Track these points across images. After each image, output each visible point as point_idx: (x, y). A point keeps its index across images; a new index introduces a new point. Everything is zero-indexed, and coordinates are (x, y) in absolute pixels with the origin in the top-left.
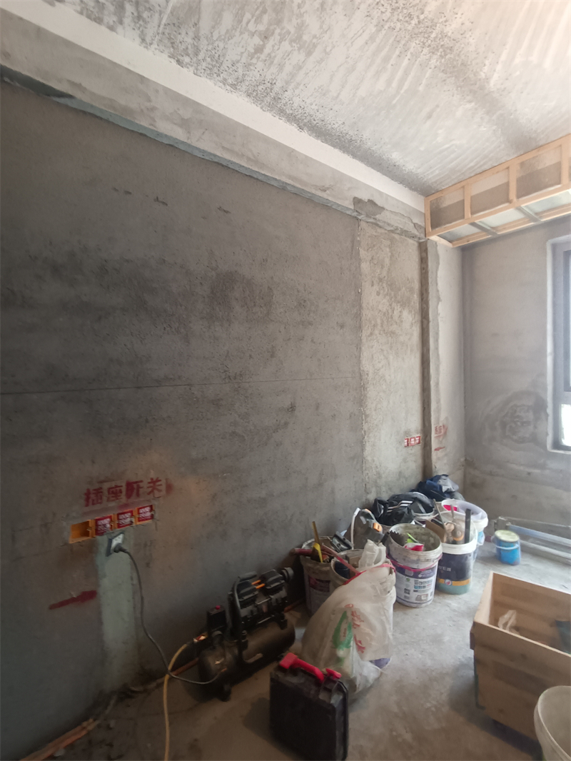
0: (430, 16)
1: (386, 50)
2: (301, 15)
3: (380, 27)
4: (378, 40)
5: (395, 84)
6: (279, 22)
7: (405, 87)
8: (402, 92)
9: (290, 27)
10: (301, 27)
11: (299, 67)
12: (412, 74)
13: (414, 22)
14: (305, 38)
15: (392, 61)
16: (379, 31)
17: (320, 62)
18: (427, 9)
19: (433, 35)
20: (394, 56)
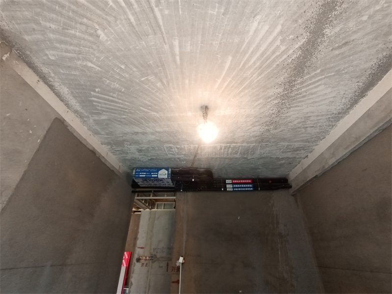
0: (279, 99)
1: (299, 100)
2: (295, 125)
3: (290, 108)
4: (296, 105)
5: (319, 83)
6: (299, 128)
7: (320, 77)
8: (323, 76)
9: (300, 125)
10: (299, 123)
11: (318, 116)
12: (310, 82)
13: (284, 101)
14: (303, 120)
15: (305, 94)
16: (292, 107)
17: (313, 112)
18: (277, 102)
19: (286, 92)
20: (301, 95)
